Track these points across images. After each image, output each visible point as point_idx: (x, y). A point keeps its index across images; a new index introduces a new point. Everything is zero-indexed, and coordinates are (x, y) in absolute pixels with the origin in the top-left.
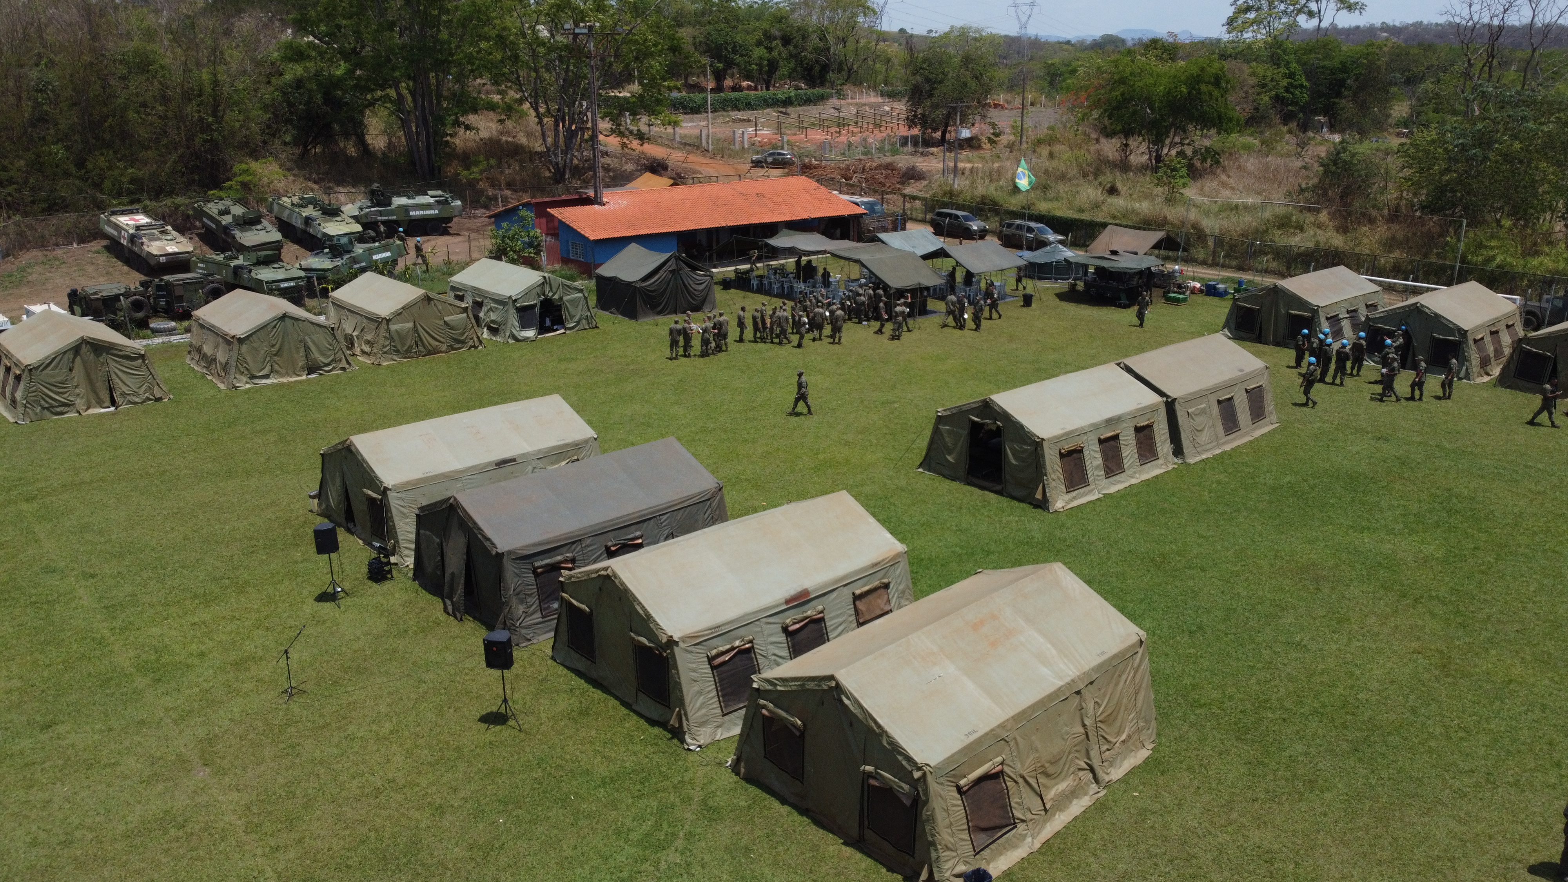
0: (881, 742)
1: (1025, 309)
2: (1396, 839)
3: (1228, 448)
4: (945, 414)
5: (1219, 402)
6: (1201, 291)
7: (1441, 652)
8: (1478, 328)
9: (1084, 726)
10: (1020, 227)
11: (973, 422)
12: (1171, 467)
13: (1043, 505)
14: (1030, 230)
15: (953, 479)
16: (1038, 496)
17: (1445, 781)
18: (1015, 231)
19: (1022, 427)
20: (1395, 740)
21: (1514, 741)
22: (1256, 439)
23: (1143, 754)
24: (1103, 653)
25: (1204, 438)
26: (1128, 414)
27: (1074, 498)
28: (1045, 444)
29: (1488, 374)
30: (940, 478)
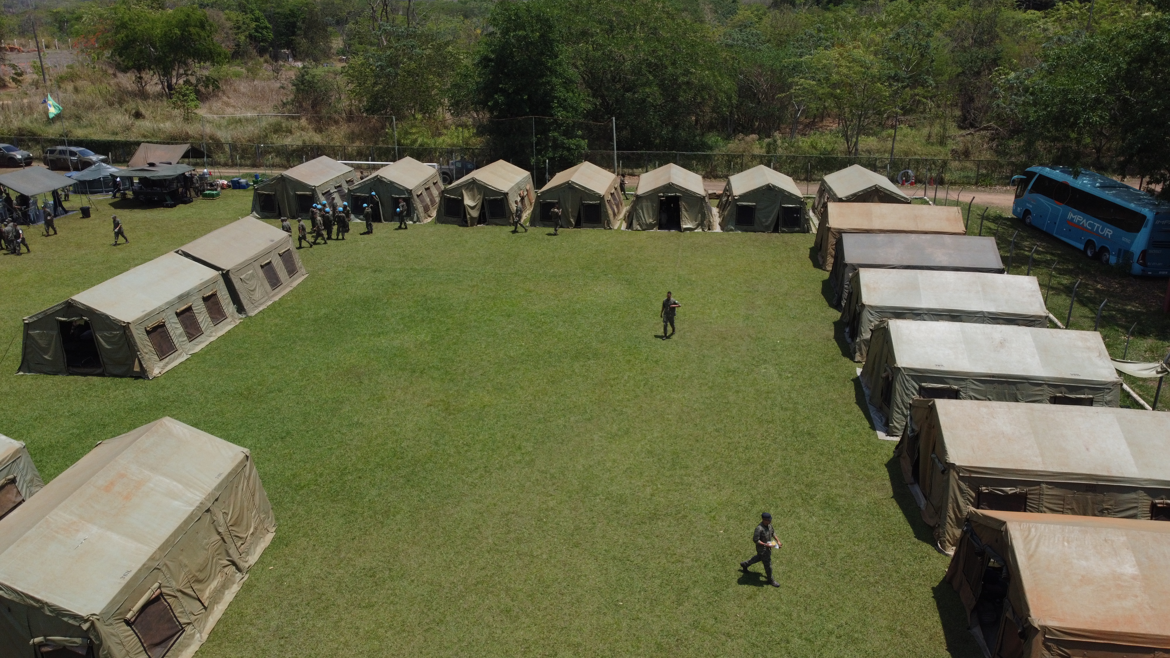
0: (44, 614)
1: (85, 220)
2: (444, 528)
3: (276, 298)
4: (31, 320)
5: (262, 267)
6: (229, 186)
7: (443, 401)
8: (418, 187)
9: (219, 533)
10: (62, 152)
11: (61, 322)
12: (238, 322)
13: (142, 375)
14: (73, 154)
15: (55, 374)
16: (137, 369)
17: (463, 481)
18: (58, 156)
19: (107, 317)
20: (429, 466)
21: (494, 442)
22: (295, 288)
23: (270, 537)
24: (220, 475)
25: (257, 295)
26: (195, 289)
27: (168, 363)
28: (131, 326)
29: (430, 217)
30: (42, 375)
